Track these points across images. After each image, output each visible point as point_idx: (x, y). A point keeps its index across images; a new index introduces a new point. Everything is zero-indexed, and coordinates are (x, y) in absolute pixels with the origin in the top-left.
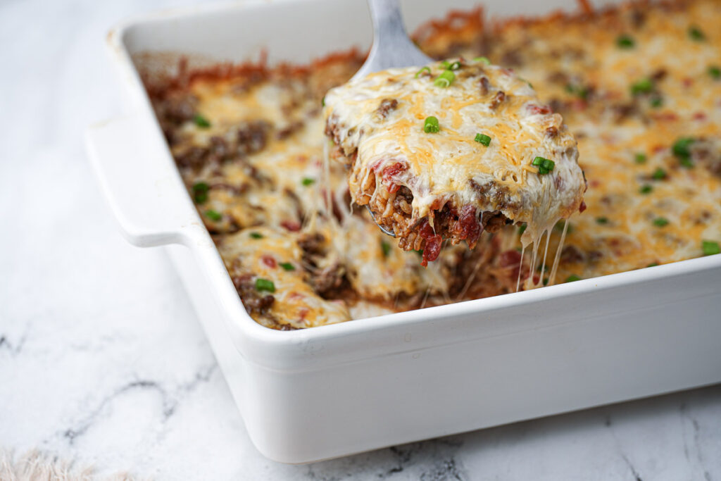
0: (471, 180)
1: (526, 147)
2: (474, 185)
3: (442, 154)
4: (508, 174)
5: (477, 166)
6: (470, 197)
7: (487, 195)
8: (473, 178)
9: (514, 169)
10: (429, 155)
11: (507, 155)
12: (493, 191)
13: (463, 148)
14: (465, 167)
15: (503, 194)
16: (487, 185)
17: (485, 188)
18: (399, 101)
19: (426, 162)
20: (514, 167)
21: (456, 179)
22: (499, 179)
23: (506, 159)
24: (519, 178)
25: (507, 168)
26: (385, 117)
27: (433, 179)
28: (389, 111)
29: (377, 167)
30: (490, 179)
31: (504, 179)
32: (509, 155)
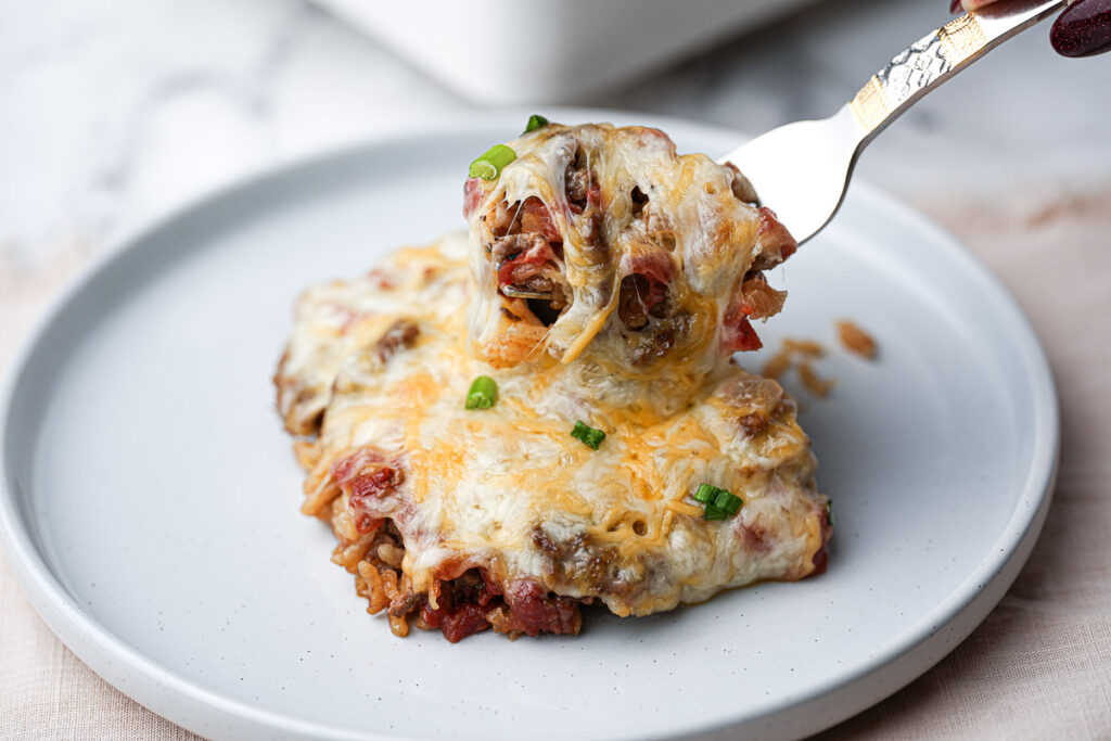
0: (538, 529)
1: (681, 457)
2: (541, 541)
3: (484, 460)
4: (623, 518)
5: (558, 496)
6: (530, 565)
7: (568, 566)
8: (543, 525)
9: (642, 508)
10: (459, 460)
11: (634, 474)
13: (535, 450)
14: (532, 498)
15: (604, 564)
16: (568, 543)
17: (564, 548)
18: (423, 329)
19: (445, 475)
20: (643, 501)
22: (600, 529)
23: (628, 484)
24: (651, 530)
25: (625, 504)
26: (384, 360)
27: (450, 516)
28: (395, 349)
29: (344, 473)
30: (580, 527)
31: (612, 529)
32: (639, 475)
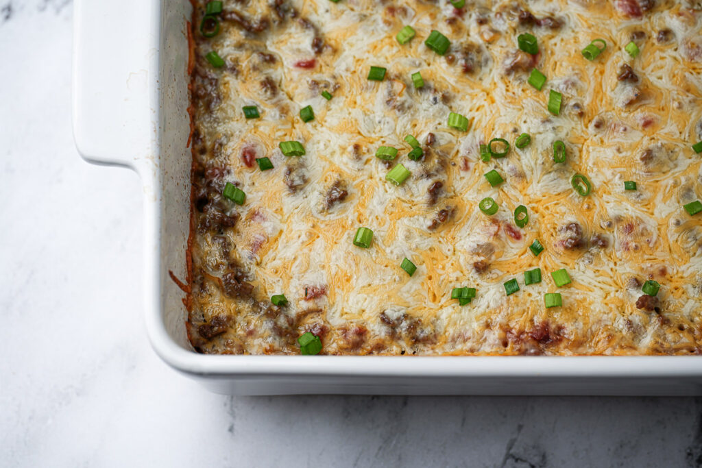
12: (405, 324)
21: (367, 311)
